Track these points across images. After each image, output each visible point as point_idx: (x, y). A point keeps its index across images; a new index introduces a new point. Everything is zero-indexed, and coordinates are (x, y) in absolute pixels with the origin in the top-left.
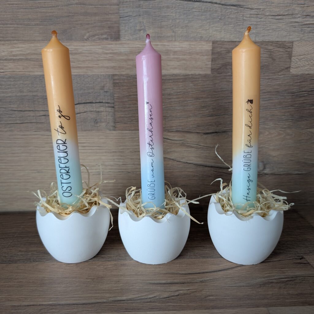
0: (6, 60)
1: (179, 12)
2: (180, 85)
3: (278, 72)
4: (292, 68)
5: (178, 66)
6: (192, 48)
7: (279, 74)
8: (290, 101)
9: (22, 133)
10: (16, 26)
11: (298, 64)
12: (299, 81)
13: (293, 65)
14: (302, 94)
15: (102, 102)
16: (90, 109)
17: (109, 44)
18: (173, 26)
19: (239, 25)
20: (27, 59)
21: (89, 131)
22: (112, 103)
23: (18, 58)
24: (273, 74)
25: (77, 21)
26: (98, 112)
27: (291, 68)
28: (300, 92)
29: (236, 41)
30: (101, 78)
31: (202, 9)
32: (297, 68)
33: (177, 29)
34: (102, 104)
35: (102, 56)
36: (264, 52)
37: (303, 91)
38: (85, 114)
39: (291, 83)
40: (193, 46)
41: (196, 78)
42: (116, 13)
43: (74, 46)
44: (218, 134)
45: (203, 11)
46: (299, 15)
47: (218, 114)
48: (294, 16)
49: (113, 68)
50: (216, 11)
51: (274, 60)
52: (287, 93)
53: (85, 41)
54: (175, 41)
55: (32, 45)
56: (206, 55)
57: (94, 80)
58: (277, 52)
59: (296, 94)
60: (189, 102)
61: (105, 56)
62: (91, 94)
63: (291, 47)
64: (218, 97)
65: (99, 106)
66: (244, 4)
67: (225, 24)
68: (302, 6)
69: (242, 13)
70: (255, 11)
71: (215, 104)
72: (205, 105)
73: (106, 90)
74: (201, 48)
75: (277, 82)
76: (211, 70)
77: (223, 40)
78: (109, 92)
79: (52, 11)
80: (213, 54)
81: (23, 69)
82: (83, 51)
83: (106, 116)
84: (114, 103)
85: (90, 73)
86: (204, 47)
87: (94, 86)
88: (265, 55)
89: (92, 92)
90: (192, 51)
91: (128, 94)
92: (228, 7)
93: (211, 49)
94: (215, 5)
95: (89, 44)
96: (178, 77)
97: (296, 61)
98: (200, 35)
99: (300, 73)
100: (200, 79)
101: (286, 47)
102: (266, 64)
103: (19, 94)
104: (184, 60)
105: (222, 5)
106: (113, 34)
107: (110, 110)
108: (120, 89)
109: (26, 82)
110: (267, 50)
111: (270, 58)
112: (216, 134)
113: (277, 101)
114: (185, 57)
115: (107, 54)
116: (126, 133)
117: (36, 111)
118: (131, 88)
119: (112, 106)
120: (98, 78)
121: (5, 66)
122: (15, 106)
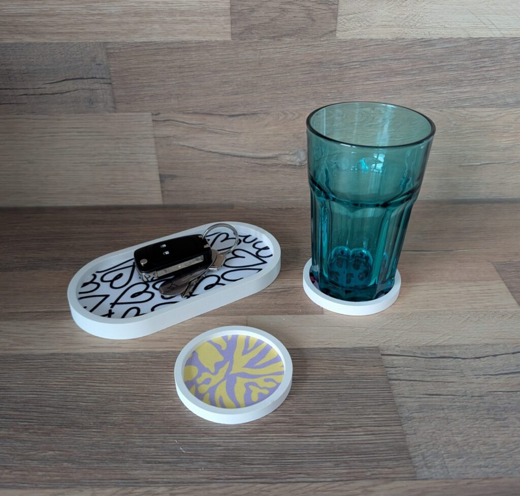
2: (192, 55)
3: (320, 37)
4: (339, 31)
5: (188, 30)
6: (204, 6)
7: (322, 39)
8: (337, 75)
11: (346, 26)
12: (348, 49)
13: (339, 27)
14: (353, 66)
15: (95, 78)
16: (82, 86)
21: (84, 113)
22: (108, 79)
24: (314, 40)
26: (93, 90)
27: (337, 31)
28: (349, 62)
30: (90, 47)
32: (346, 31)
34: (96, 80)
35: (87, 18)
36: (301, 11)
37: (354, 62)
38: (76, 92)
39: (338, 52)
40: (205, 4)
41: (213, 46)
43: (49, 5)
44: (247, 116)
47: (245, 92)
49: (103, 33)
51: (313, 20)
52: (333, 65)
56: (223, 15)
57: (81, 49)
58: (318, 10)
59: (345, 65)
60: (206, 76)
61: (92, 18)
62: (81, 68)
63: (336, 3)
64: (243, 71)
65: (92, 82)
71: (239, 79)
72: (227, 80)
73: (98, 63)
74: (217, 6)
75: (319, 50)
76: (230, 35)
78: (102, 65)
80: (232, 13)
82: (62, 12)
83: (103, 95)
84: (110, 79)
85: (75, 41)
86: (220, 4)
87: (82, 57)
88: (302, 15)
89: (82, 65)
90: (205, 10)
91: (127, 67)
93: (230, 7)
95: (69, 3)
96: (190, 45)
97: (344, 22)
99: (350, 38)
100: (218, 48)
101: (330, 3)
102: (303, 26)
104: (195, 22)
107: (107, 88)
108: (116, 61)
110: (305, 8)
111: (308, 18)
112: (244, 116)
113: (322, 74)
114: (195, 18)
115: (93, 15)
116: (130, 116)
117: (13, 89)
118: (130, 60)
119: (109, 82)
120: (87, 47)
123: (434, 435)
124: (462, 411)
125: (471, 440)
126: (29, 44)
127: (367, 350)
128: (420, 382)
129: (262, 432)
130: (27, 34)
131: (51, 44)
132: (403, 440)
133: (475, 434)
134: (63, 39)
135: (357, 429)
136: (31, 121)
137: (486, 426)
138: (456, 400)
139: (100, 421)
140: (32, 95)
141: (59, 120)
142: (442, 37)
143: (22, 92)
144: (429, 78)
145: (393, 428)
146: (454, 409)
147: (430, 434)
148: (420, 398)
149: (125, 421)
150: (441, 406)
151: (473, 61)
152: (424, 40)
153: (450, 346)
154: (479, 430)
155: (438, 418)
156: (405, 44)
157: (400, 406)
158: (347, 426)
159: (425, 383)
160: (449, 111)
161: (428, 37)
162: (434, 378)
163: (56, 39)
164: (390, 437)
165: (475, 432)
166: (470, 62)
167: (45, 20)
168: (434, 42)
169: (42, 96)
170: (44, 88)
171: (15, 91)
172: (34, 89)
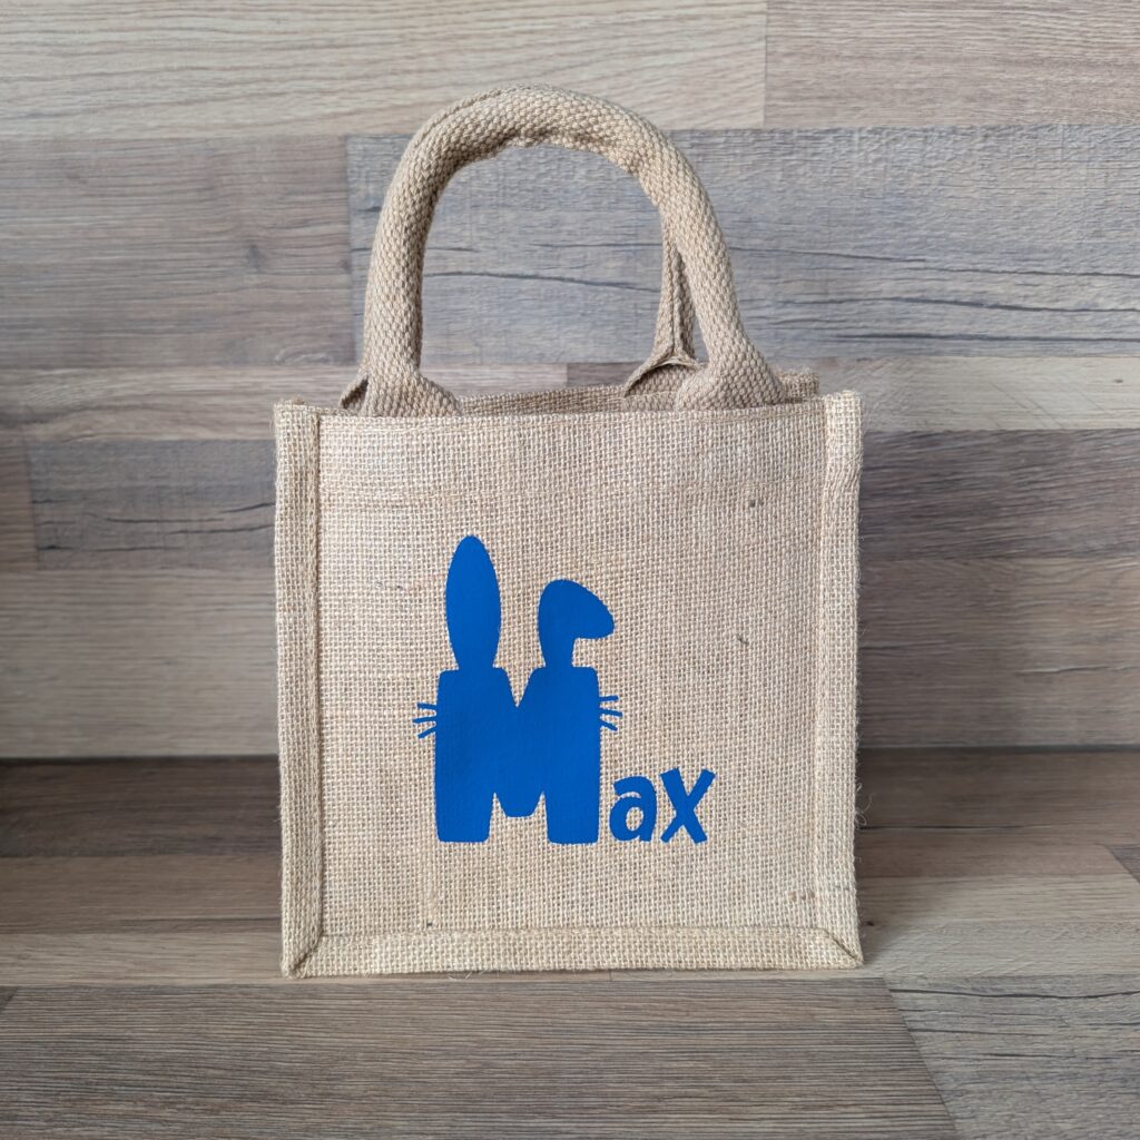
0: (99, 408)
1: (488, 302)
9: (131, 572)
10: (121, 335)
17: (332, 373)
18: (475, 332)
19: (628, 327)
23: (125, 403)
25: (257, 323)
29: (621, 364)
31: (539, 295)
33: (485, 339)
42: (347, 305)
43: (252, 377)
45: (542, 298)
46: (767, 303)
48: (755, 303)
50: (573, 298)
53: (277, 367)
54: (482, 364)
55: (158, 375)
66: (637, 280)
67: (594, 326)
68: (773, 281)
69: (633, 302)
74: (543, 380)
77: (591, 360)
79: (203, 302)
81: (137, 428)
86: (549, 376)
90: (523, 387)
92: (601, 288)
93: (566, 380)
94: (571, 284)
95: (286, 373)
98: (538, 352)
103: (127, 484)
105: (587, 283)
106: (340, 350)
109: (142, 457)
117: (163, 521)
121: (97, 422)
122: (117, 511)
123: (1014, 1120)
124: (1067, 1081)
125: (1092, 1129)
126: (205, 442)
127: (859, 983)
128: (976, 1036)
129: (655, 1112)
130: (204, 426)
131: (244, 442)
132: (950, 1127)
133: (1100, 1119)
135: (852, 1109)
136: (186, 581)
137: (1120, 1106)
138: (1054, 1063)
139: (320, 1091)
140: (197, 532)
142: (949, 428)
143: (179, 527)
144: (934, 503)
145: (926, 1108)
146: (1051, 1078)
147: (1006, 1118)
148: (979, 1060)
149: (369, 1092)
150: (1024, 1072)
151: (1013, 472)
152: (918, 434)
153: (1033, 978)
154: (1109, 1112)
155: (1018, 1092)
156: (883, 441)
157: (938, 1072)
158: (831, 1103)
159: (986, 1036)
160: (981, 565)
161: (923, 429)
162: (1003, 1029)
164: (920, 1122)
165: (1100, 1116)
166: (1007, 474)
167: (240, 401)
168: (936, 438)
169: (214, 535)
170: (221, 520)
171: (166, 524)
172: (201, 521)
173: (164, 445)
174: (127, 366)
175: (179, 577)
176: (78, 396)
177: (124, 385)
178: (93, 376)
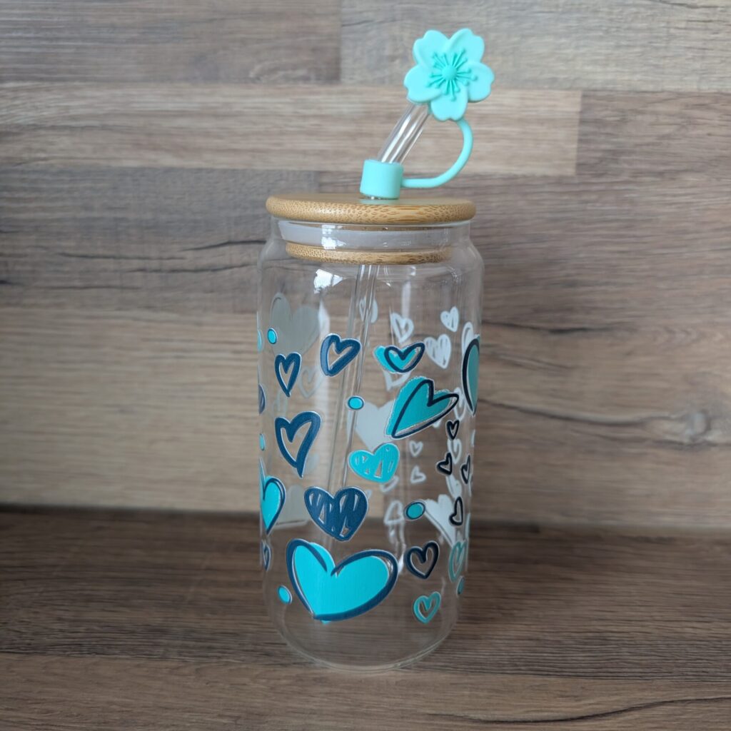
0: (53, 128)
1: (497, 14)
5: (490, 152)
6: (528, 106)
9: (86, 313)
10: (80, 43)
17: (313, 93)
19: (657, 49)
20: (104, 128)
23: (83, 123)
25: (231, 33)
30: (287, 180)
35: (293, 124)
36: (723, 123)
38: (244, 269)
40: (530, 103)
41: (536, 187)
42: (332, 14)
43: (222, 96)
44: (589, 333)
45: (560, 10)
49: (318, 154)
53: (251, 85)
55: (118, 92)
56: (565, 127)
57: (268, 184)
60: (513, 247)
61: (301, 123)
62: (262, 220)
70: (700, 14)
74: (553, 108)
76: (575, 165)
80: (582, 123)
81: (95, 152)
82: (246, 110)
85: (259, 166)
86: (561, 104)
88: (724, 131)
93: (578, 109)
95: (261, 93)
96: (489, 183)
98: (551, 75)
100: (546, 190)
102: (724, 152)
103: (83, 214)
104: (505, 137)
106: (323, 66)
109: (99, 186)
112: (582, 333)
114: (507, 130)
115: (305, 117)
117: (120, 257)
120: (281, 180)
121: (52, 143)
122: (72, 244)
126: (169, 170)
130: (168, 151)
131: (212, 170)
134: (237, 162)
136: (143, 324)
140: (156, 271)
141: (199, 324)
143: (136, 264)
163: (223, 162)
167: (208, 124)
169: (175, 274)
170: (182, 258)
171: (123, 261)
172: (161, 258)
173: (123, 173)
174: (85, 80)
175: (136, 319)
176: (31, 114)
177: (83, 102)
178: (48, 90)
